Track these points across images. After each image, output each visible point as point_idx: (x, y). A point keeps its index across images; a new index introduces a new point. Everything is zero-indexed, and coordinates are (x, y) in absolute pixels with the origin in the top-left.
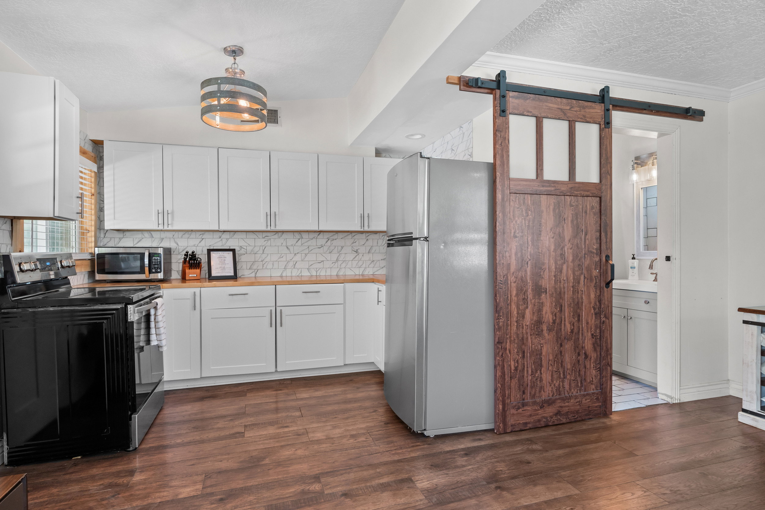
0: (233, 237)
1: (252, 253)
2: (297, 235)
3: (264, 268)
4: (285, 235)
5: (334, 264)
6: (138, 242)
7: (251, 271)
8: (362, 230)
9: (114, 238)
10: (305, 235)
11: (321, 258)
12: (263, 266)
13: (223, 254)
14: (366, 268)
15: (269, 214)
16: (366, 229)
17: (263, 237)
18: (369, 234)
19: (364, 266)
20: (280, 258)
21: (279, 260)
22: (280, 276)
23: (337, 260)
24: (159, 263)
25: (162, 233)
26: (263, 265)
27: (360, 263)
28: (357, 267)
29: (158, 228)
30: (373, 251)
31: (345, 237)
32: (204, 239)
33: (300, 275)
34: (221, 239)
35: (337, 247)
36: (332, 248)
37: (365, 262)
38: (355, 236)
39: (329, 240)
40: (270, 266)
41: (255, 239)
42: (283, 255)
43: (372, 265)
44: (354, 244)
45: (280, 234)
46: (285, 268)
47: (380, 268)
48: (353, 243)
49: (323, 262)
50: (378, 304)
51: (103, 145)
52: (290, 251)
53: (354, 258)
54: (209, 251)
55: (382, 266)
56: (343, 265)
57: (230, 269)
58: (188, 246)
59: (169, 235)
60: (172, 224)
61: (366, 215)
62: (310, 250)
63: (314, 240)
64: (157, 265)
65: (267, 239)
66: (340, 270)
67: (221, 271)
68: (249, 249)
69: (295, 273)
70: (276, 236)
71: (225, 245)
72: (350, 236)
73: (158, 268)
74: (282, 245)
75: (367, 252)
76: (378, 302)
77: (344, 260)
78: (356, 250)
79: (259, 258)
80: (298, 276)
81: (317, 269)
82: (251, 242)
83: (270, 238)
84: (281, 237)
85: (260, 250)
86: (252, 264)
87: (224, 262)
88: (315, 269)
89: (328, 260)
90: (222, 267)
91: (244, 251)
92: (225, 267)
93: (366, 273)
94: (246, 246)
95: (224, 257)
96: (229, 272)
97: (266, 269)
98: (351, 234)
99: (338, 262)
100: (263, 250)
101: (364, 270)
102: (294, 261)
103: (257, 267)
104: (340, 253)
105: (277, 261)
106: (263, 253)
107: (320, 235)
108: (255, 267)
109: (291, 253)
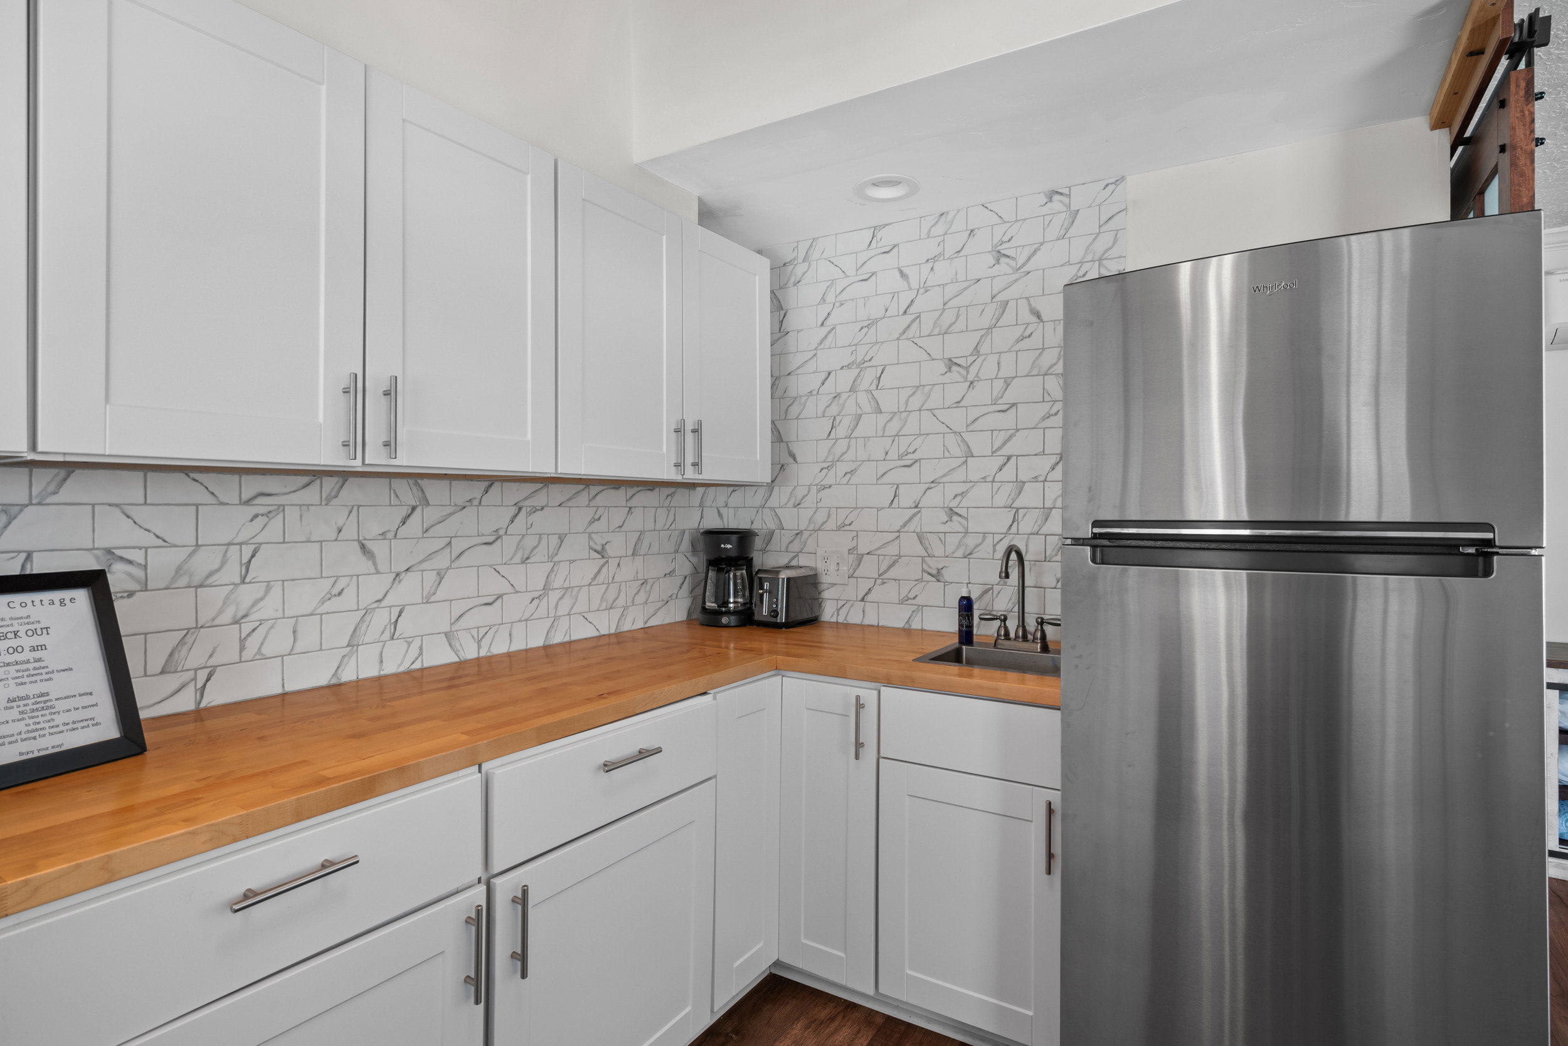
0: (50, 500)
1: (183, 581)
2: (407, 493)
3: (248, 654)
4: (352, 492)
5: (535, 603)
7: (172, 682)
8: (680, 477)
10: (435, 491)
11: (493, 585)
12: (242, 648)
13: (20, 612)
14: (626, 608)
15: (360, 384)
17: (245, 497)
18: (636, 489)
19: (621, 602)
20: (330, 597)
21: (328, 606)
22: (329, 687)
23: (547, 588)
26: (242, 642)
27: (612, 593)
28: (603, 606)
30: (645, 547)
31: (570, 499)
33: (418, 665)
35: (545, 538)
36: (530, 542)
37: (623, 585)
38: (598, 497)
39: (520, 509)
40: (279, 642)
41: (197, 506)
42: (342, 582)
43: (641, 598)
44: (596, 527)
45: (329, 483)
46: (353, 645)
47: (660, 604)
48: (594, 520)
49: (499, 601)
52: (375, 564)
53: (595, 577)
55: (666, 598)
56: (565, 605)
57: (88, 701)
61: (690, 426)
62: (455, 554)
63: (471, 512)
65: (265, 510)
66: (555, 624)
67: (21, 726)
68: (162, 562)
69: (396, 661)
70: (311, 495)
72: (584, 497)
74: (342, 536)
75: (630, 552)
77: (566, 585)
78: (599, 548)
79: (221, 611)
80: (409, 671)
81: (482, 631)
82: (172, 523)
83: (280, 506)
84: (336, 497)
85: (223, 563)
86: (182, 642)
87: (40, 660)
88: (474, 632)
89: (517, 592)
90: (27, 697)
91: (130, 575)
92: (52, 696)
93: (626, 627)
94: (140, 548)
95: (32, 627)
96: (85, 723)
97: (260, 656)
98: (587, 491)
99: (548, 594)
100: (241, 565)
101: (622, 615)
102: (390, 607)
103: (211, 656)
104: (556, 559)
105: (317, 612)
106: (243, 582)
107: (490, 491)
108: (195, 657)
109: (378, 572)
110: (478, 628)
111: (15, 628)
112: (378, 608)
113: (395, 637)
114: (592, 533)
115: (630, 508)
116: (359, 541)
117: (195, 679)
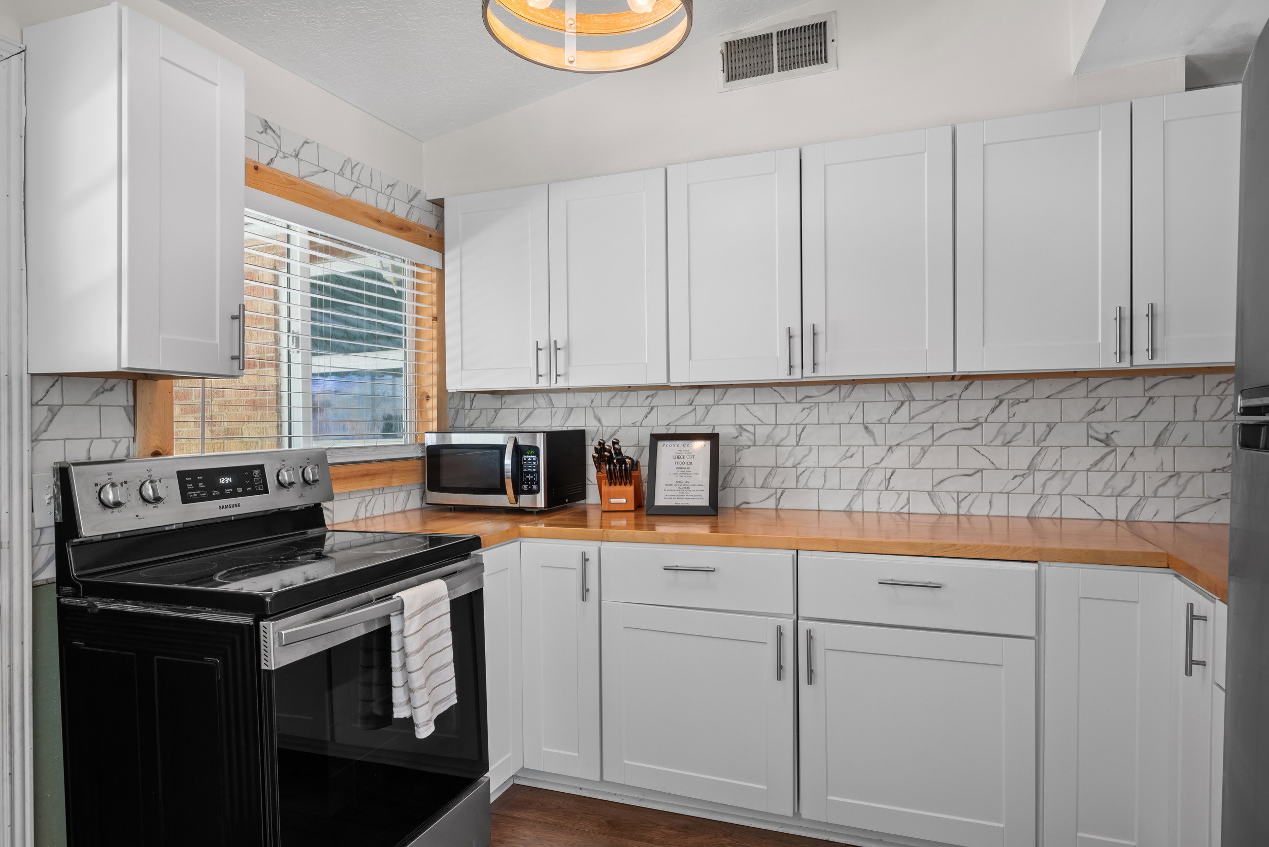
0: (722, 402)
1: (770, 443)
2: (897, 392)
3: (801, 485)
4: (860, 393)
5: (1019, 479)
6: (527, 418)
7: (765, 493)
8: (1126, 364)
9: (487, 409)
10: (921, 392)
11: (972, 461)
12: (797, 482)
13: (686, 448)
14: (1143, 498)
15: (796, 332)
16: (1142, 360)
17: (799, 399)
19: (1137, 489)
20: (845, 457)
21: (844, 463)
22: (845, 511)
23: (1032, 468)
24: (534, 470)
25: (570, 395)
26: (798, 477)
27: (1121, 481)
28: (1108, 492)
29: (538, 385)
30: (1176, 437)
31: (1061, 392)
32: (655, 409)
33: (905, 510)
34: (694, 407)
35: (1030, 426)
36: (1012, 429)
37: (1139, 476)
38: (1100, 390)
39: (1001, 402)
40: (816, 481)
41: (776, 404)
42: (853, 450)
43: (1171, 489)
44: (1097, 416)
45: (845, 389)
46: (860, 490)
47: (1205, 501)
48: (1094, 411)
49: (979, 474)
50: (1189, 672)
51: (444, 207)
52: (874, 440)
53: (1096, 463)
54: (656, 438)
55: (1215, 495)
56: (1055, 486)
57: (701, 488)
58: (620, 427)
59: (584, 399)
60: (566, 374)
61: (1141, 310)
62: (937, 435)
63: (952, 405)
64: (532, 473)
65: (809, 405)
66: (1043, 501)
67: (677, 493)
68: (762, 432)
69: (890, 503)
70: (834, 396)
71: (703, 423)
72: (1081, 389)
73: (532, 480)
74: (852, 421)
75: (1150, 441)
76: (1190, 663)
77: (1057, 467)
78: (1103, 437)
79: (787, 460)
80: (898, 513)
81: (961, 496)
82: (765, 413)
83: (816, 403)
84: (849, 397)
85: (788, 434)
86: (770, 473)
87: (688, 468)
88: (955, 495)
89: (997, 469)
90: (682, 482)
91: (748, 437)
92: (690, 484)
93: (1146, 514)
94: (752, 425)
95: (689, 455)
96: (698, 497)
97: (807, 487)
98: (1085, 383)
99: (1034, 473)
100: (797, 435)
101: (1138, 504)
102: (886, 468)
103: (783, 483)
104: (1043, 444)
105: (837, 466)
106: (798, 445)
107: (970, 388)
108: (775, 482)
109: (877, 445)
110: (958, 493)
111: (683, 455)
112: (876, 468)
113: (889, 488)
114: (1092, 422)
115: (1151, 398)
116: (863, 424)
117: (776, 493)
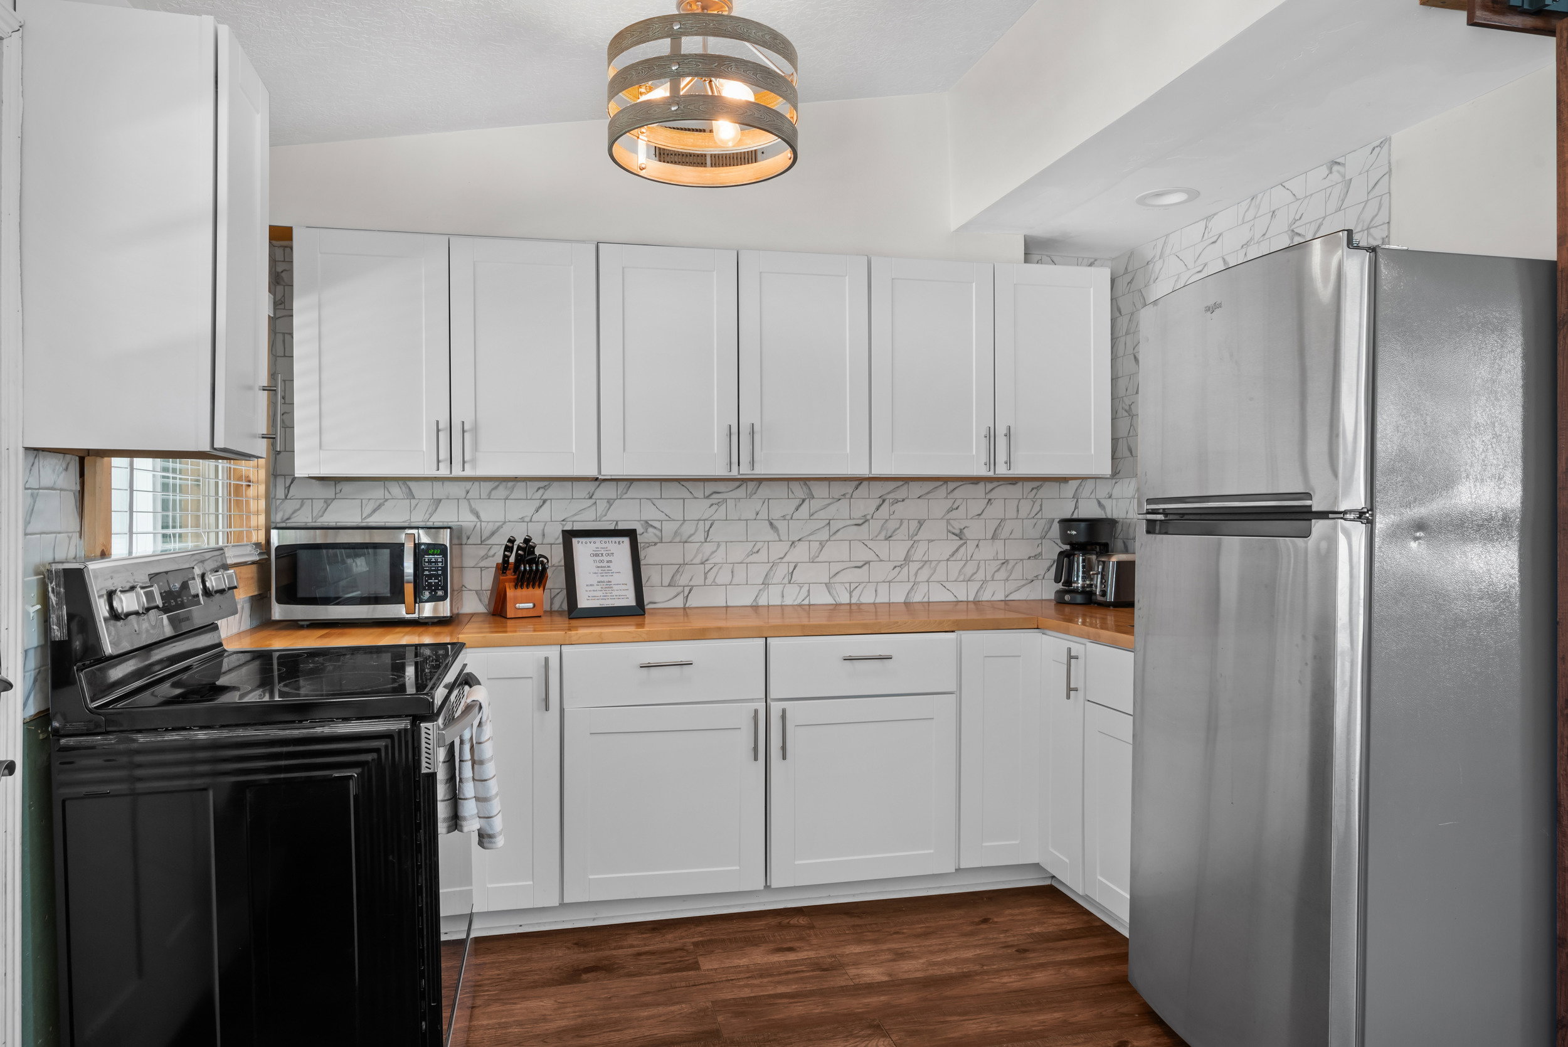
0: (624, 497)
1: (677, 539)
2: (799, 491)
3: (709, 581)
4: (765, 491)
5: (898, 569)
6: (374, 511)
7: (673, 591)
8: (991, 474)
9: (312, 499)
10: (819, 490)
11: (862, 554)
12: (705, 578)
13: (604, 545)
14: (985, 582)
15: (734, 430)
16: (1002, 470)
17: (706, 494)
18: (995, 484)
19: (980, 576)
20: (752, 553)
21: (751, 559)
22: (751, 606)
23: (907, 560)
24: (440, 572)
25: (437, 485)
26: (706, 574)
27: (970, 569)
28: (961, 578)
29: (438, 472)
30: (1005, 533)
31: (928, 493)
32: (548, 502)
33: (806, 602)
34: (594, 501)
35: (905, 523)
36: (892, 525)
37: (982, 563)
38: (956, 491)
39: (884, 501)
40: (724, 577)
41: (684, 499)
42: (759, 545)
43: (1002, 575)
44: (954, 514)
45: (751, 485)
46: (765, 584)
47: (1024, 582)
48: (951, 510)
49: (867, 565)
50: (1068, 697)
51: (291, 239)
52: (779, 535)
53: (953, 555)
54: (569, 536)
55: (1030, 577)
56: (924, 575)
57: (624, 587)
58: (505, 522)
59: (457, 490)
60: (474, 461)
61: (1001, 431)
62: (833, 530)
63: (844, 503)
64: (436, 576)
65: (717, 501)
66: (915, 587)
67: (600, 593)
68: (669, 528)
69: (793, 597)
70: (741, 492)
71: (604, 519)
72: (942, 491)
73: (437, 585)
74: (759, 517)
75: (989, 536)
76: (1069, 689)
77: (925, 558)
78: (957, 532)
79: (695, 557)
80: (800, 605)
81: (853, 586)
82: (674, 509)
83: (724, 499)
84: (755, 493)
85: (696, 530)
86: (677, 571)
87: (609, 567)
88: (847, 585)
89: (881, 561)
90: (604, 582)
91: (655, 535)
92: (612, 583)
93: (986, 596)
94: (659, 521)
95: (608, 552)
96: (623, 597)
97: (715, 584)
98: (945, 486)
99: (908, 564)
100: (705, 532)
101: (981, 587)
102: (789, 563)
103: (691, 580)
104: (915, 538)
105: (744, 561)
106: (706, 542)
107: (860, 488)
108: (683, 580)
109: (780, 540)
110: (850, 583)
111: (601, 552)
112: (780, 562)
113: (792, 582)
114: (950, 519)
115: (990, 500)
116: (768, 520)
117: (683, 591)
